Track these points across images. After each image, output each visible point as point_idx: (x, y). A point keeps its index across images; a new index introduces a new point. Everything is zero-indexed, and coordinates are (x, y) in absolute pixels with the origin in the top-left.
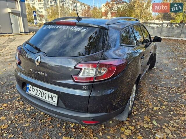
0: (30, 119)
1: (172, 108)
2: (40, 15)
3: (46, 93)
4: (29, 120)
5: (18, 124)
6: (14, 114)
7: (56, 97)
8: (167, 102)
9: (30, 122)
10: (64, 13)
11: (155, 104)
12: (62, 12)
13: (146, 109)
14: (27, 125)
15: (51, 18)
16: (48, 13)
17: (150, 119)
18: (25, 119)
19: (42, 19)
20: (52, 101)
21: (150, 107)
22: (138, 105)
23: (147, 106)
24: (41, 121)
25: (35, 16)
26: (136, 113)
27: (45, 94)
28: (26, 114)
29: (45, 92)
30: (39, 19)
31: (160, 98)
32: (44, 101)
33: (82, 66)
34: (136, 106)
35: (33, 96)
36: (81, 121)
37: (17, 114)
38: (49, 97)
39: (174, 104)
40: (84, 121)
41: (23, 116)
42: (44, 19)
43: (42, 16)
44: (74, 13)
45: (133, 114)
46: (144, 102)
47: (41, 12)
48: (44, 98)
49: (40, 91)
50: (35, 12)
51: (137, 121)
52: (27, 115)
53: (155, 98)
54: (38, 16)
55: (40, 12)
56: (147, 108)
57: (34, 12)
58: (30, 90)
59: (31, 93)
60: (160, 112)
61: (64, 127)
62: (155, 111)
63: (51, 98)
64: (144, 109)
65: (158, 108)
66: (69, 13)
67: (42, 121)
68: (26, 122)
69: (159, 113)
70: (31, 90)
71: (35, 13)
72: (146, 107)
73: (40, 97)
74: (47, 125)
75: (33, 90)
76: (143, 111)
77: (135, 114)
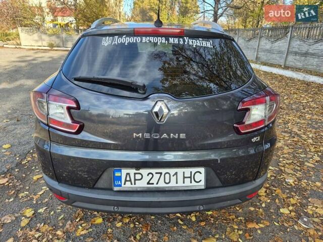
3: (176, 174)
7: (201, 173)
20: (194, 183)
27: (173, 176)
29: (172, 171)
32: (173, 189)
35: (139, 190)
38: (184, 178)
48: (173, 184)
49: (161, 173)
58: (126, 181)
59: (133, 186)
63: (190, 177)
70: (130, 180)
73: (162, 184)
75: (138, 177)
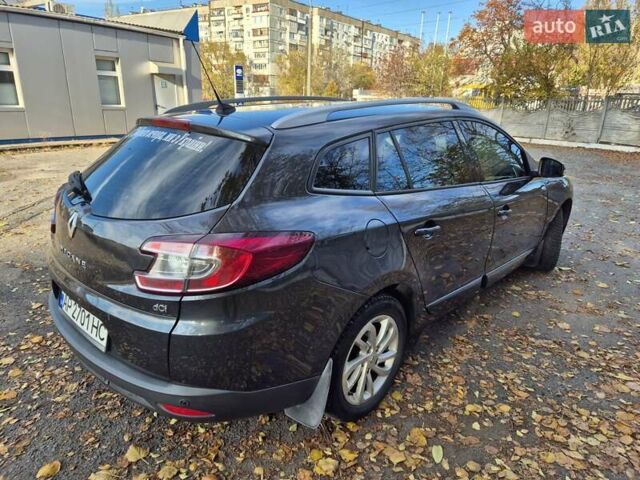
0: (75, 385)
1: (534, 415)
2: (255, 76)
4: (73, 387)
5: (42, 392)
6: (46, 366)
8: (529, 392)
9: (71, 394)
10: (330, 68)
11: (477, 393)
12: (325, 63)
13: (436, 405)
14: (59, 399)
15: (288, 86)
16: (281, 68)
17: (427, 438)
18: (63, 384)
19: (261, 89)
20: (98, 338)
21: (452, 403)
22: (416, 390)
23: (447, 397)
24: (99, 393)
25: (240, 79)
26: (394, 412)
28: (73, 370)
30: (253, 89)
31: (511, 375)
32: (84, 335)
33: (157, 247)
34: (406, 391)
35: (67, 318)
36: (156, 403)
37: (52, 368)
38: (93, 326)
39: (552, 406)
40: (164, 404)
41: (64, 374)
42: (266, 88)
43: (261, 80)
44: (364, 67)
45: (379, 415)
46: (443, 384)
47: (260, 66)
48: (84, 328)
50: (241, 68)
51: (379, 438)
52: (74, 373)
53: (491, 376)
54: (250, 81)
55: (256, 66)
56: (440, 404)
57: (237, 67)
58: (64, 304)
59: (66, 311)
60: (480, 424)
61: (148, 420)
62: (461, 418)
63: (96, 330)
64: (429, 406)
65: (480, 409)
66: (348, 66)
67: (103, 395)
68: (61, 392)
69: (476, 426)
71: (239, 71)
72: (440, 401)
73: (78, 323)
74: (107, 408)
76: (420, 409)
77: (388, 415)
